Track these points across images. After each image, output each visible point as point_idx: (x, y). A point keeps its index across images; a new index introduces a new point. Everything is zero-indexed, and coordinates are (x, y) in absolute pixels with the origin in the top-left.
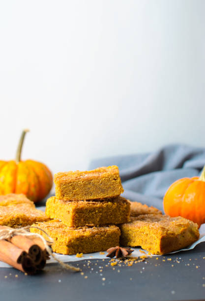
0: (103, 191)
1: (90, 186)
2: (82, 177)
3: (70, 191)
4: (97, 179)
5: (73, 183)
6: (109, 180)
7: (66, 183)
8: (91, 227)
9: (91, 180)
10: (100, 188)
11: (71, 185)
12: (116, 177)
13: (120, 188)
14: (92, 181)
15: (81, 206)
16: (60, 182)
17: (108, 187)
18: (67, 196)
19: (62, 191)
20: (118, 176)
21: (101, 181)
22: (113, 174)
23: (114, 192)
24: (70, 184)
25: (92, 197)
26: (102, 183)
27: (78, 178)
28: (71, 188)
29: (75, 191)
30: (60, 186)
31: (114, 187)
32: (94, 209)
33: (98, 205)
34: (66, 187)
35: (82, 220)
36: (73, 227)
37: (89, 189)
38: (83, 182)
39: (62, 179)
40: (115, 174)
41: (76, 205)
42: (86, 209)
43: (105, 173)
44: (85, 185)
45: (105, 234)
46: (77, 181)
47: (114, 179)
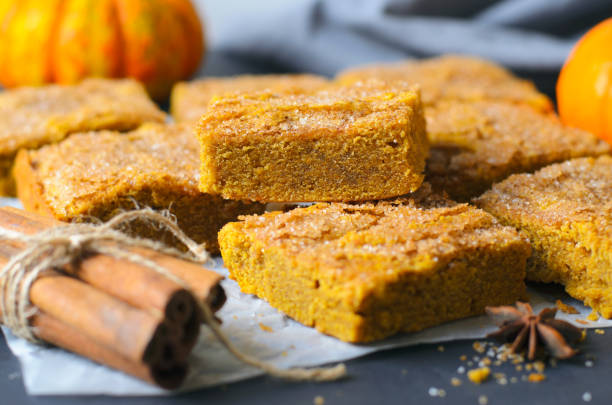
1: (310, 159)
2: (284, 127)
3: (243, 171)
4: (334, 137)
5: (256, 144)
6: (373, 146)
7: (231, 143)
9: (315, 140)
10: (342, 169)
11: (249, 152)
12: (398, 136)
13: (406, 174)
14: (318, 144)
16: (212, 137)
17: (368, 166)
18: (232, 187)
19: (219, 169)
20: (403, 134)
21: (346, 146)
22: (386, 126)
23: (388, 184)
24: (245, 149)
27: (273, 129)
28: (247, 160)
29: (258, 170)
30: (213, 152)
31: (389, 169)
34: (230, 158)
37: (306, 167)
38: (287, 144)
39: (220, 129)
40: (393, 128)
43: (360, 121)
44: (293, 153)
46: (269, 139)
47: (391, 144)
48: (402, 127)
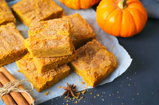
0: (60, 53)
1: (51, 51)
4: (56, 48)
6: (63, 49)
7: (36, 50)
8: (53, 72)
9: (52, 49)
10: (58, 52)
11: (40, 51)
12: (68, 48)
13: (70, 52)
15: (46, 64)
17: (63, 51)
21: (58, 49)
23: (67, 54)
25: (53, 56)
26: (59, 50)
31: (67, 52)
32: (55, 62)
33: (57, 60)
35: (47, 69)
36: (42, 73)
41: (43, 64)
42: (50, 64)
44: (48, 51)
45: (61, 73)
46: (43, 49)
47: (67, 48)
48: (69, 46)
